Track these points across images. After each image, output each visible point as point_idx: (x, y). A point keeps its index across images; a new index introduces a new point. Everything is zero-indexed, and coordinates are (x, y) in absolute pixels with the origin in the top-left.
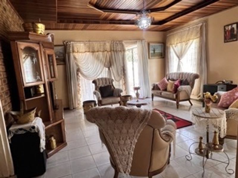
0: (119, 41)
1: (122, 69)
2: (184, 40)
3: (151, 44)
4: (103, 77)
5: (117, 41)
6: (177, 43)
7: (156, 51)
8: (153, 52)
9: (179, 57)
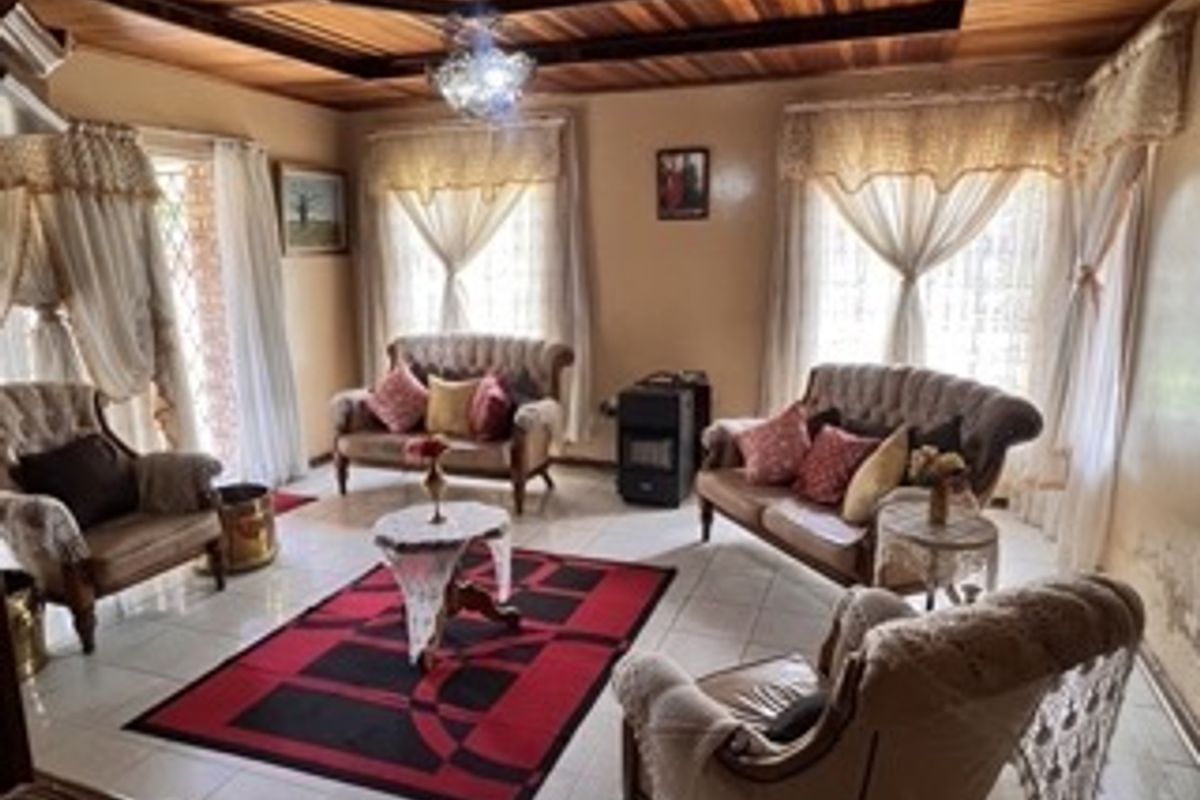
0: (111, 125)
1: (145, 313)
2: (475, 179)
3: (288, 172)
4: (18, 379)
5: (99, 124)
6: (434, 189)
7: (311, 215)
8: (296, 217)
9: (452, 257)
